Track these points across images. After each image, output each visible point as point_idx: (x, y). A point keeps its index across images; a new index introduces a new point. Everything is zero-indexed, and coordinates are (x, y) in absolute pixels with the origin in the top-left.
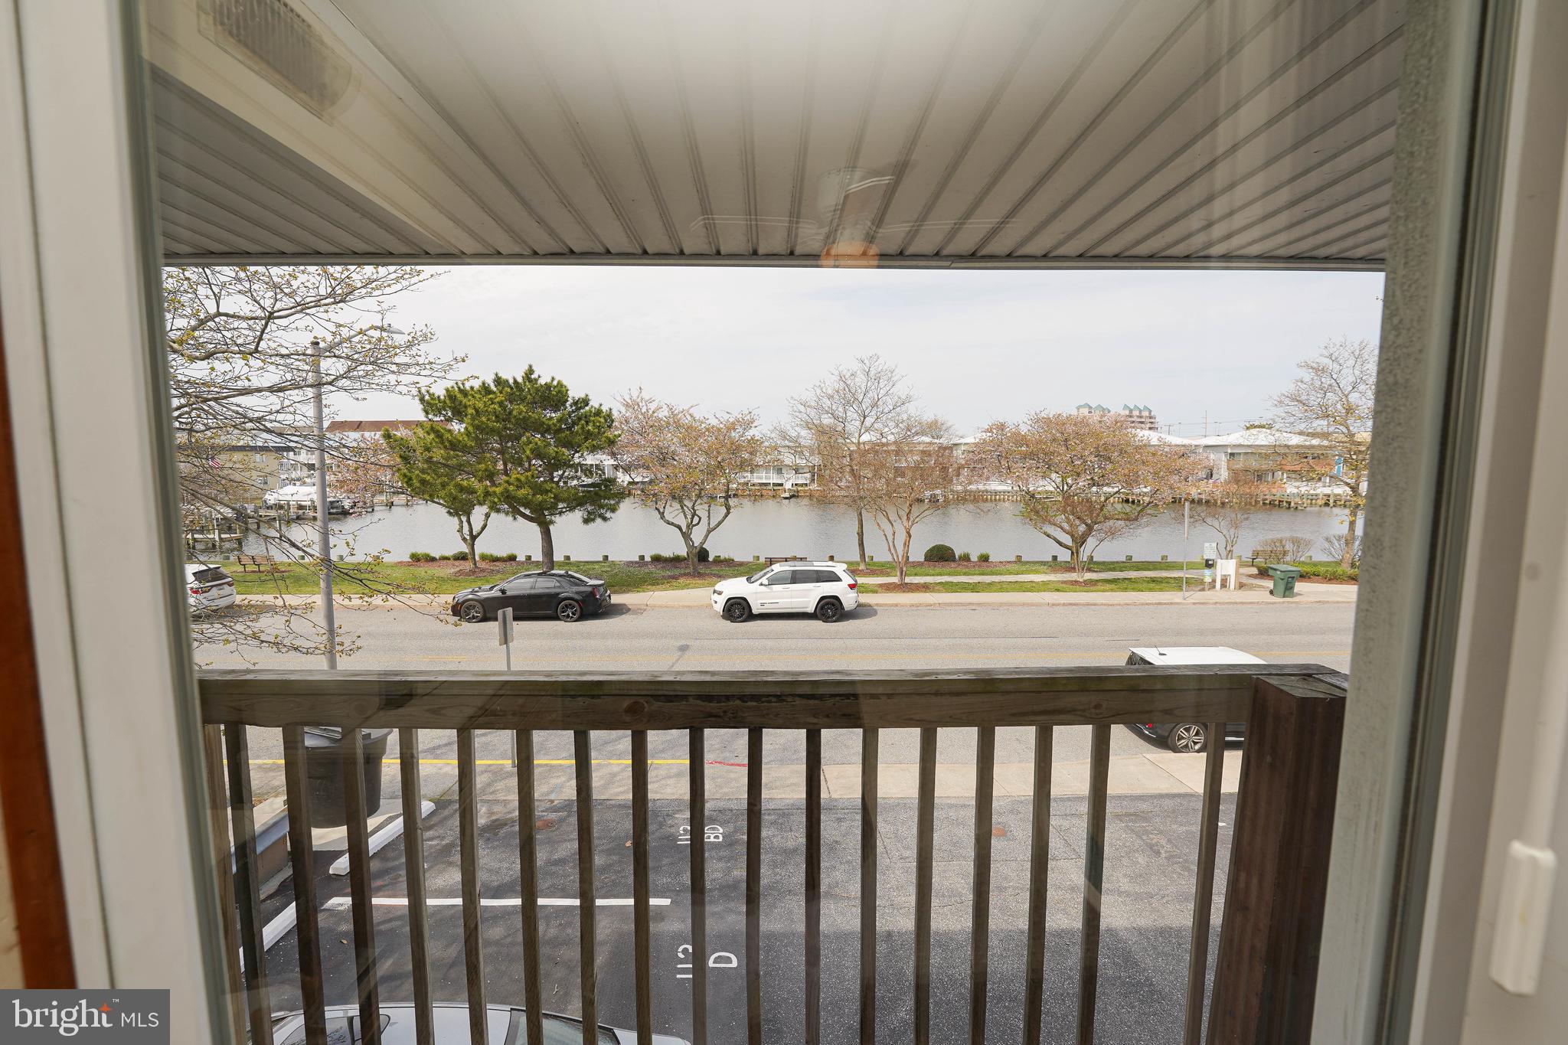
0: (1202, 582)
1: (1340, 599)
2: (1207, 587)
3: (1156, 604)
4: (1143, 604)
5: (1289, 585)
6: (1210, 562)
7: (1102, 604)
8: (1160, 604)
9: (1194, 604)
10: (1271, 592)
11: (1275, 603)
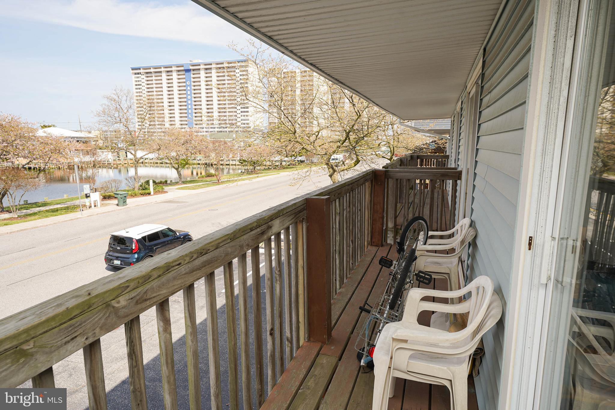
0: (85, 206)
1: (143, 203)
2: (88, 207)
3: (70, 220)
4: (63, 222)
5: (125, 200)
6: (88, 195)
7: (41, 226)
8: (71, 220)
9: (88, 216)
10: (117, 205)
11: (121, 209)
